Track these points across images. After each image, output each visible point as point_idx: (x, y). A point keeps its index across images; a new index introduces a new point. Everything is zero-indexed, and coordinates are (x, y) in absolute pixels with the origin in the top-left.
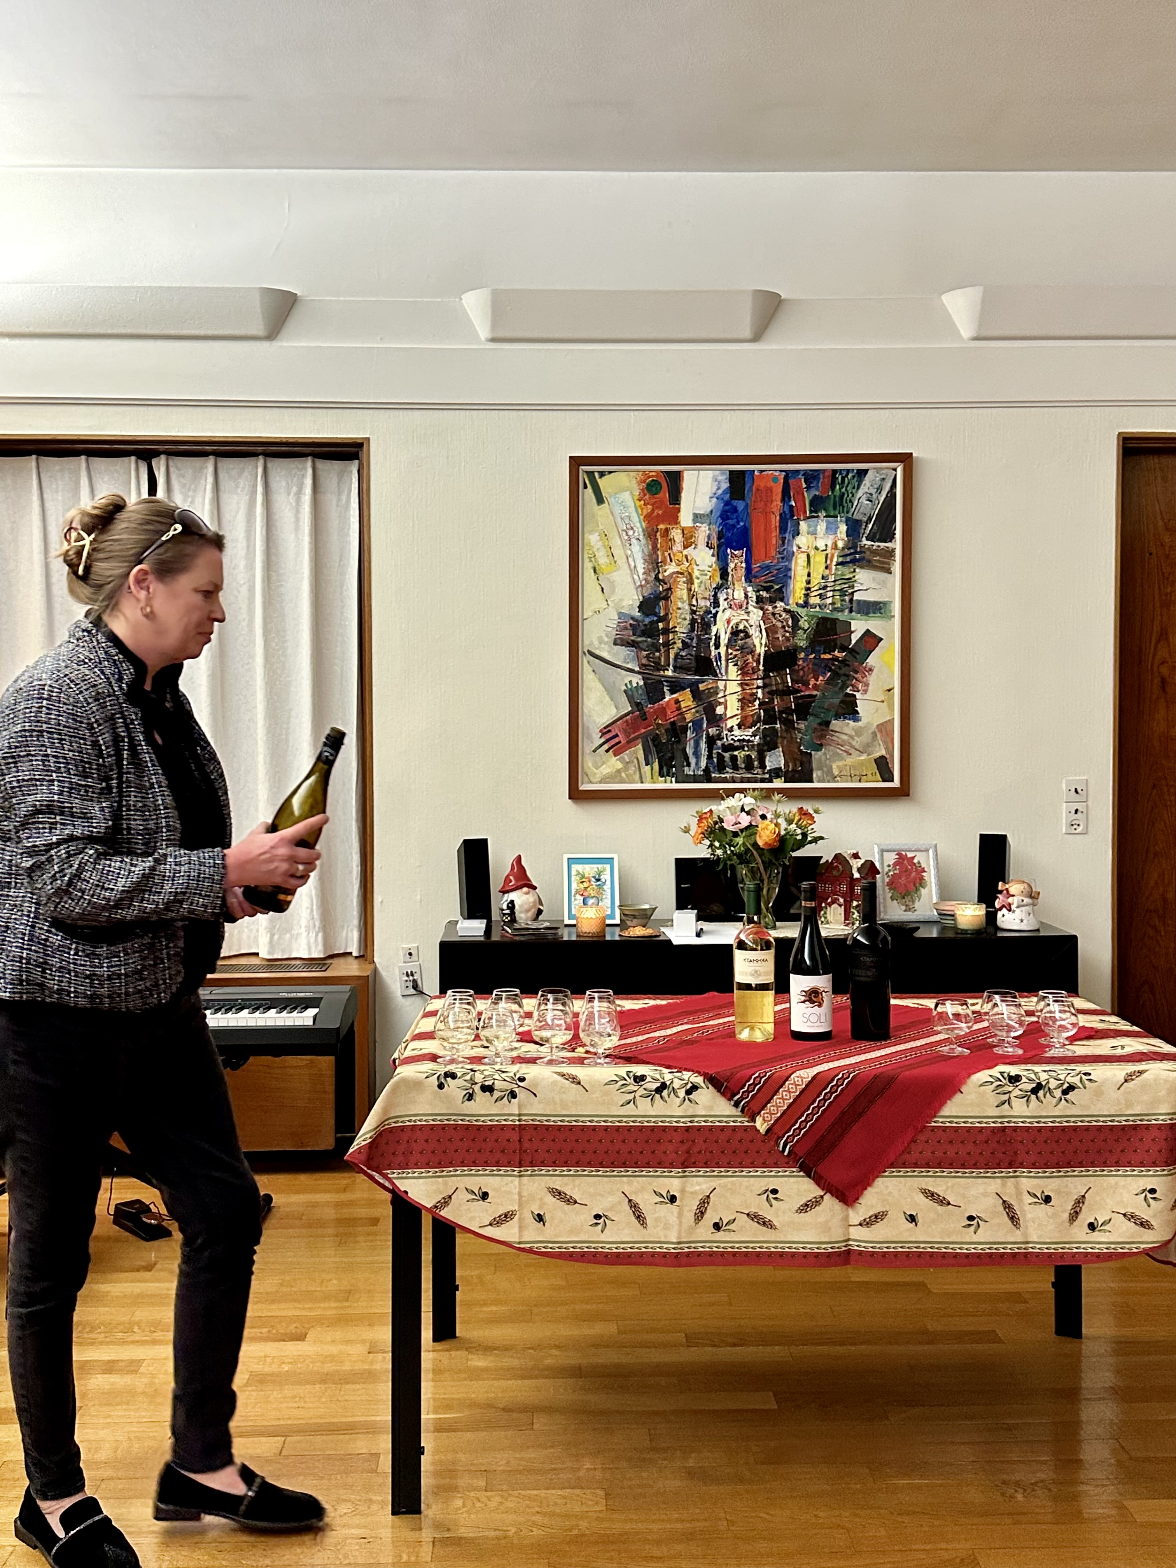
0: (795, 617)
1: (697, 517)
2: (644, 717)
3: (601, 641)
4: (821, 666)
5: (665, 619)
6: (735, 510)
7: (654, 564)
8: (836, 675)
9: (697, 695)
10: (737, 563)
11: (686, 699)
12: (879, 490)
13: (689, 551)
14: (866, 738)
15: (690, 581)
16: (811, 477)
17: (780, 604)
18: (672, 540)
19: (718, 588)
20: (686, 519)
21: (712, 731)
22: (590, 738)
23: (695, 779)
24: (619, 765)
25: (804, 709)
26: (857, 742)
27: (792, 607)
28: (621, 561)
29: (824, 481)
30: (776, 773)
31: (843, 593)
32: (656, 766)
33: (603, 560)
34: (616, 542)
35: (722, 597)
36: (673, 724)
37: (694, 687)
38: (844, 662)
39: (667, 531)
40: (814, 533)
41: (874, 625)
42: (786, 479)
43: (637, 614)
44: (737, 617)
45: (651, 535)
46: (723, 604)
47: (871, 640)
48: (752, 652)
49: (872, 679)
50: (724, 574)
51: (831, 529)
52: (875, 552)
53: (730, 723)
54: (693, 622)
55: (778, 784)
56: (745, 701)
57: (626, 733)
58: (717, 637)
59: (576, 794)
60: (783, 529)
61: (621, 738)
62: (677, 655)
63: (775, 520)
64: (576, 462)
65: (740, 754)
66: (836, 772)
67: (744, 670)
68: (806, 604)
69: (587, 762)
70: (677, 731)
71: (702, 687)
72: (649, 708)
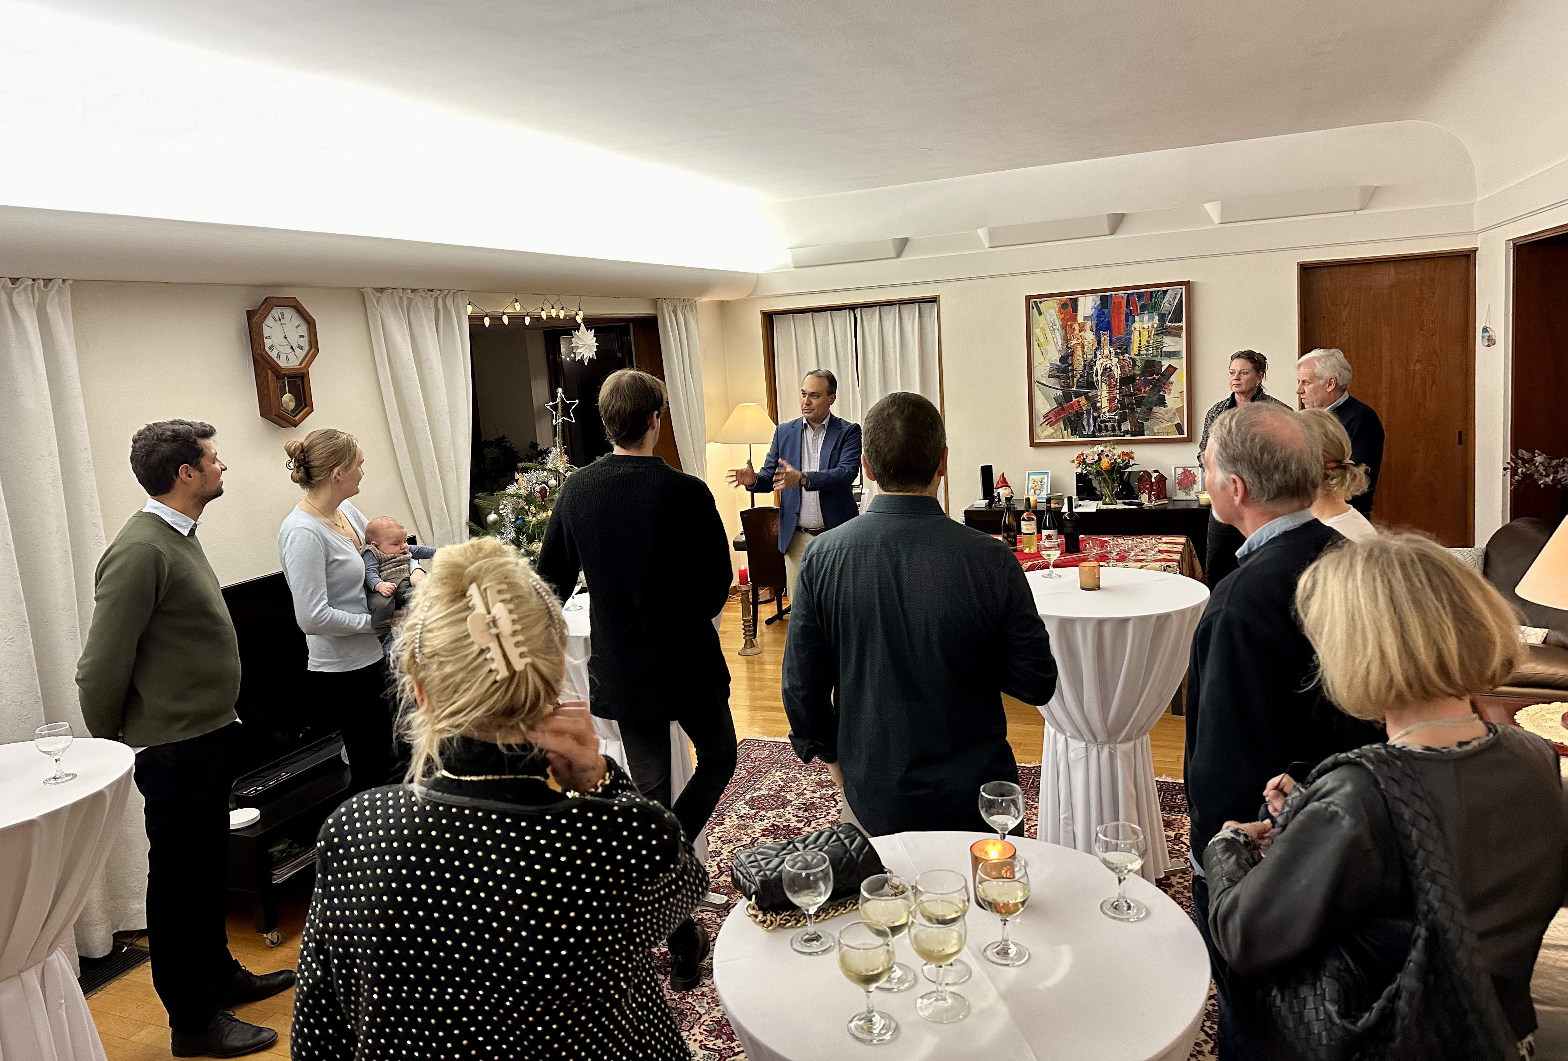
0: (1134, 361)
1: (1085, 318)
2: (1063, 409)
3: (1042, 376)
4: (1147, 383)
5: (1072, 365)
6: (1104, 313)
7: (1066, 340)
8: (1155, 386)
9: (1087, 398)
10: (1105, 337)
11: (1083, 400)
12: (1174, 299)
13: (1083, 333)
14: (1170, 415)
15: (1083, 347)
16: (1140, 296)
17: (1126, 355)
18: (1074, 329)
19: (1097, 349)
20: (1080, 319)
21: (1096, 414)
22: (1039, 419)
23: (1088, 436)
24: (1053, 431)
25: (1140, 402)
26: (1166, 417)
27: (1133, 356)
28: (1051, 340)
29: (1146, 297)
30: (1127, 432)
31: (1157, 348)
32: (1069, 430)
33: (1042, 340)
34: (1048, 332)
35: (1098, 353)
36: (1077, 412)
37: (1086, 395)
38: (1158, 380)
39: (1072, 325)
40: (1142, 321)
41: (1173, 362)
42: (1128, 297)
43: (1058, 363)
44: (1106, 362)
45: (1064, 327)
46: (1099, 356)
47: (1172, 369)
48: (1114, 377)
49: (1173, 387)
50: (1099, 343)
51: (1151, 319)
52: (1173, 328)
53: (1103, 411)
54: (1085, 365)
55: (1128, 437)
56: (1111, 401)
57: (1055, 417)
58: (1097, 371)
59: (1032, 444)
60: (1127, 320)
61: (1053, 419)
62: (1078, 381)
63: (1123, 317)
64: (1028, 298)
65: (1109, 424)
66: (1156, 431)
67: (1109, 386)
68: (1139, 354)
69: (1038, 430)
70: (1079, 415)
71: (1090, 395)
72: (1066, 405)
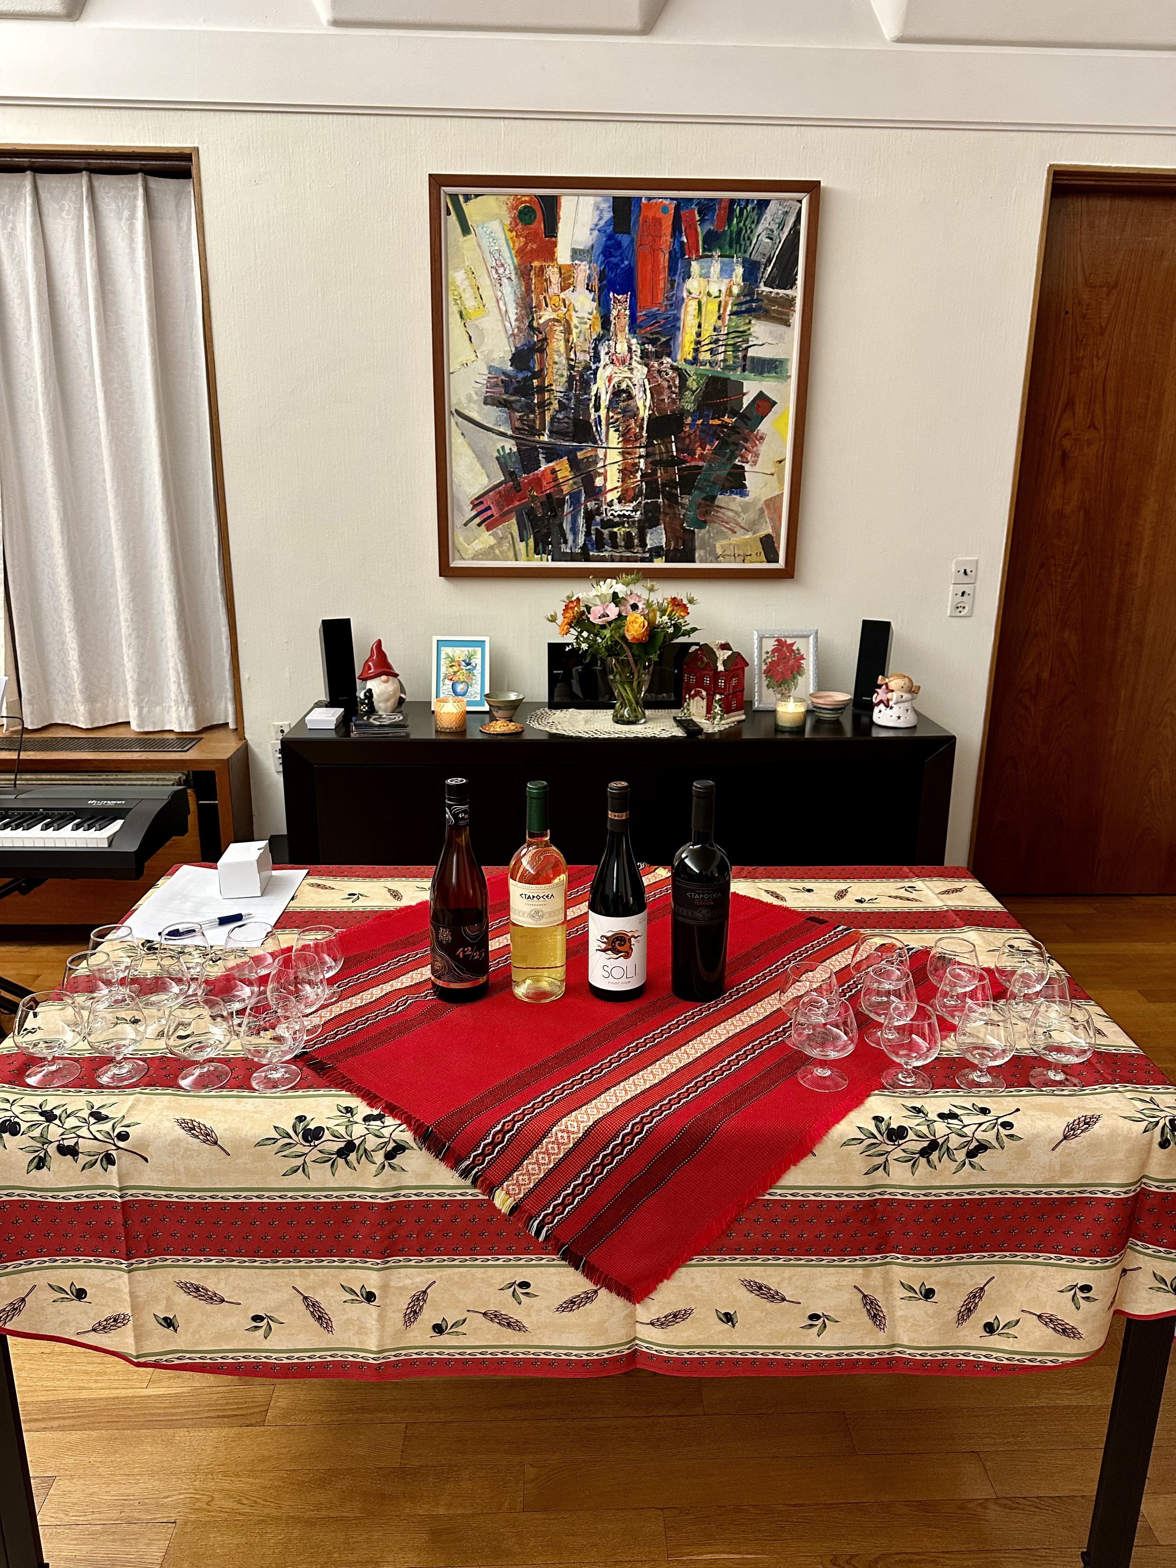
0: (682, 376)
1: (576, 254)
2: (517, 488)
3: (470, 399)
4: (708, 433)
5: (540, 375)
6: (619, 245)
7: (528, 308)
8: (724, 443)
9: (575, 464)
10: (620, 310)
11: (563, 469)
12: (782, 225)
13: (567, 294)
14: (752, 515)
15: (568, 331)
16: (706, 207)
17: (667, 360)
18: (548, 281)
19: (599, 340)
20: (563, 256)
21: (591, 505)
22: (460, 509)
23: (572, 557)
24: (492, 541)
25: (688, 482)
26: (743, 519)
27: (681, 364)
28: (491, 304)
29: (720, 212)
30: (657, 552)
31: (736, 347)
32: (531, 542)
33: (470, 303)
34: (485, 282)
35: (603, 350)
36: (549, 496)
37: (571, 454)
38: (734, 429)
39: (542, 269)
40: (706, 276)
41: (767, 386)
42: (677, 208)
43: (509, 368)
44: (620, 374)
45: (524, 273)
46: (604, 359)
47: (763, 404)
48: (635, 415)
49: (763, 449)
50: (606, 323)
51: (727, 272)
52: (774, 301)
53: (610, 497)
54: (571, 378)
55: (659, 564)
56: (626, 472)
57: (500, 507)
58: (598, 398)
59: (446, 571)
60: (672, 270)
61: (494, 511)
62: (553, 418)
63: (664, 259)
64: (437, 182)
65: (620, 531)
66: (719, 551)
67: (625, 436)
68: (695, 361)
69: (459, 536)
70: (554, 504)
71: (580, 455)
72: (524, 478)
